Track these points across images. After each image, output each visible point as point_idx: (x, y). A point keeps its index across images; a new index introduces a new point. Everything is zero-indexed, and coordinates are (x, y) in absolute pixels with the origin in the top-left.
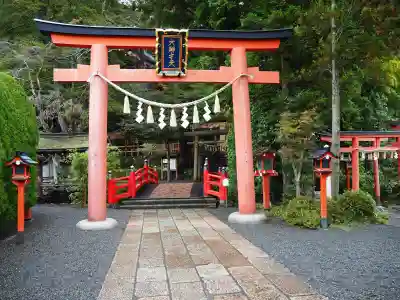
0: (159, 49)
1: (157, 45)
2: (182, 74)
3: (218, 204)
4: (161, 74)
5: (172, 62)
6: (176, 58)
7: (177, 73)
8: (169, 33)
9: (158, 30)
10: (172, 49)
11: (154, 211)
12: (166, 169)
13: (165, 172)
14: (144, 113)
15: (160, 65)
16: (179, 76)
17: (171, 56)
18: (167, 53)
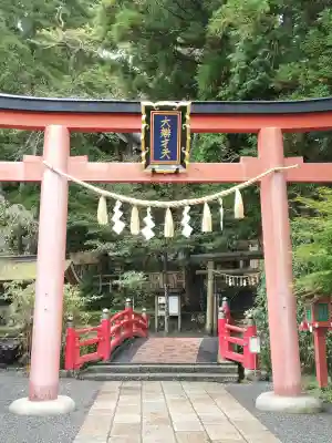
0: (147, 132)
1: (143, 126)
2: (182, 170)
3: (241, 376)
4: (149, 170)
5: (166, 152)
6: (172, 146)
7: (173, 168)
8: (162, 108)
9: (145, 103)
10: (166, 133)
11: (137, 384)
12: (163, 313)
13: (162, 318)
14: (126, 218)
15: (147, 156)
16: (177, 173)
17: (165, 143)
18: (158, 139)
